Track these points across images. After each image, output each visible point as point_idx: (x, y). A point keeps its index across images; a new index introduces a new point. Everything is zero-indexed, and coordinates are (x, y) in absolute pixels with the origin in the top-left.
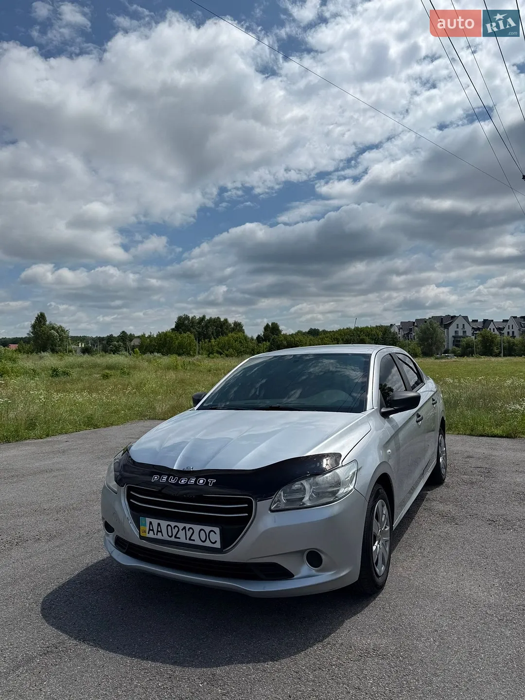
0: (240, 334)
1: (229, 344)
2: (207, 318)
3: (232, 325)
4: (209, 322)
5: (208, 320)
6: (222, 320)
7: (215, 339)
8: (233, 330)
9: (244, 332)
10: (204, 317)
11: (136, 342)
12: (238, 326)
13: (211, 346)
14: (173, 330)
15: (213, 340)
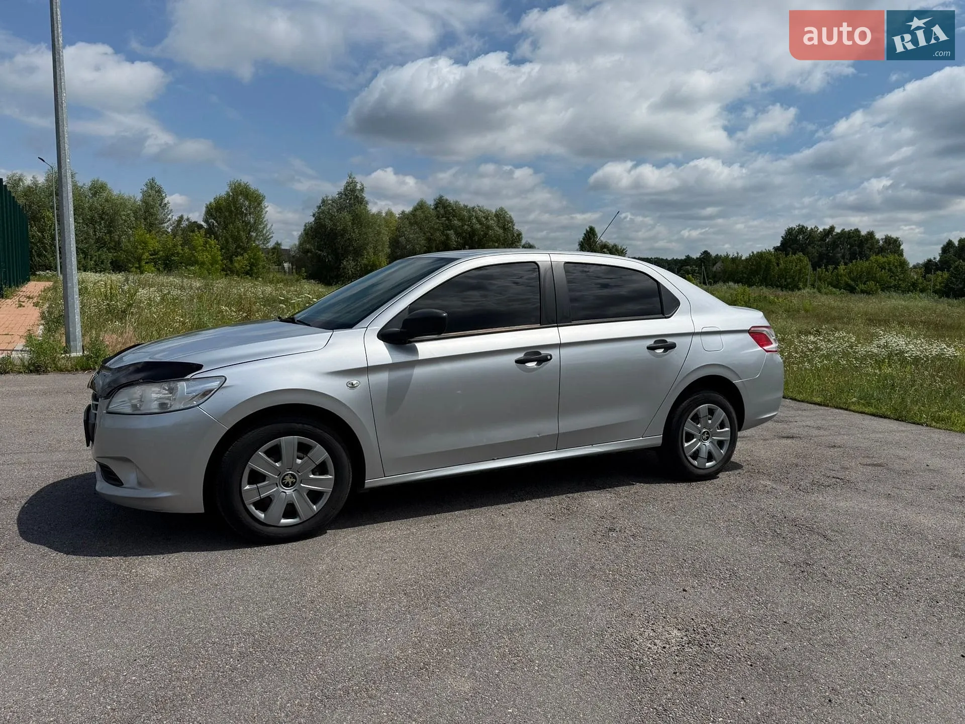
0: (891, 258)
1: (868, 273)
2: (838, 230)
3: (881, 242)
4: (839, 238)
5: (838, 233)
6: (863, 233)
7: (846, 264)
8: (881, 250)
9: (901, 255)
10: (832, 228)
11: (718, 267)
12: (893, 245)
13: (837, 275)
14: (776, 249)
15: (842, 267)
